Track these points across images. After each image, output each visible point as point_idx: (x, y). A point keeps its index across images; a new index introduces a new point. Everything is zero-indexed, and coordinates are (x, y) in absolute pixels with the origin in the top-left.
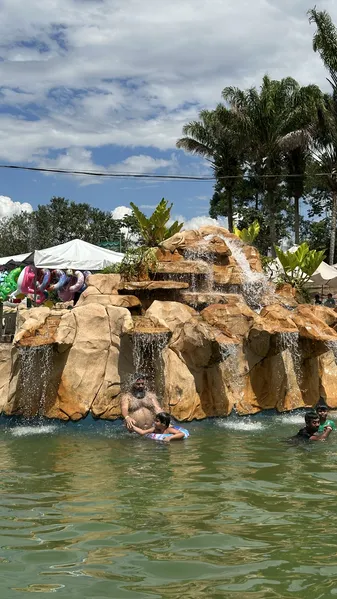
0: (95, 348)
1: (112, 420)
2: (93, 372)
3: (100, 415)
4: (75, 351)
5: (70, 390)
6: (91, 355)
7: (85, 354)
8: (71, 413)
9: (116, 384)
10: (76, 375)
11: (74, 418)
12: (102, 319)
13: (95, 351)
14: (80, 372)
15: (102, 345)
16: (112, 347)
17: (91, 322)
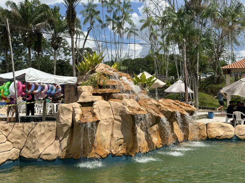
0: (108, 122)
1: (121, 156)
2: (108, 134)
3: (115, 154)
4: (101, 124)
5: (100, 143)
6: (107, 125)
7: (105, 125)
8: (102, 154)
9: (121, 139)
10: (102, 135)
11: (103, 157)
12: (109, 108)
13: (108, 123)
14: (104, 134)
15: (111, 120)
16: (115, 121)
17: (104, 109)
